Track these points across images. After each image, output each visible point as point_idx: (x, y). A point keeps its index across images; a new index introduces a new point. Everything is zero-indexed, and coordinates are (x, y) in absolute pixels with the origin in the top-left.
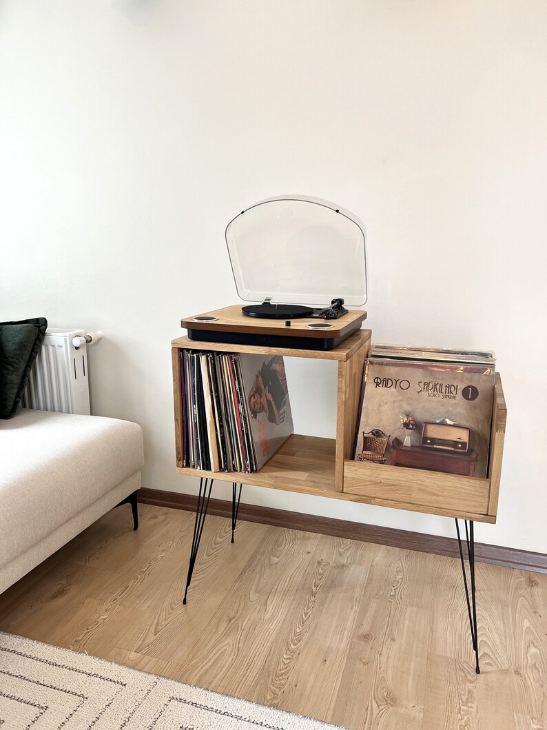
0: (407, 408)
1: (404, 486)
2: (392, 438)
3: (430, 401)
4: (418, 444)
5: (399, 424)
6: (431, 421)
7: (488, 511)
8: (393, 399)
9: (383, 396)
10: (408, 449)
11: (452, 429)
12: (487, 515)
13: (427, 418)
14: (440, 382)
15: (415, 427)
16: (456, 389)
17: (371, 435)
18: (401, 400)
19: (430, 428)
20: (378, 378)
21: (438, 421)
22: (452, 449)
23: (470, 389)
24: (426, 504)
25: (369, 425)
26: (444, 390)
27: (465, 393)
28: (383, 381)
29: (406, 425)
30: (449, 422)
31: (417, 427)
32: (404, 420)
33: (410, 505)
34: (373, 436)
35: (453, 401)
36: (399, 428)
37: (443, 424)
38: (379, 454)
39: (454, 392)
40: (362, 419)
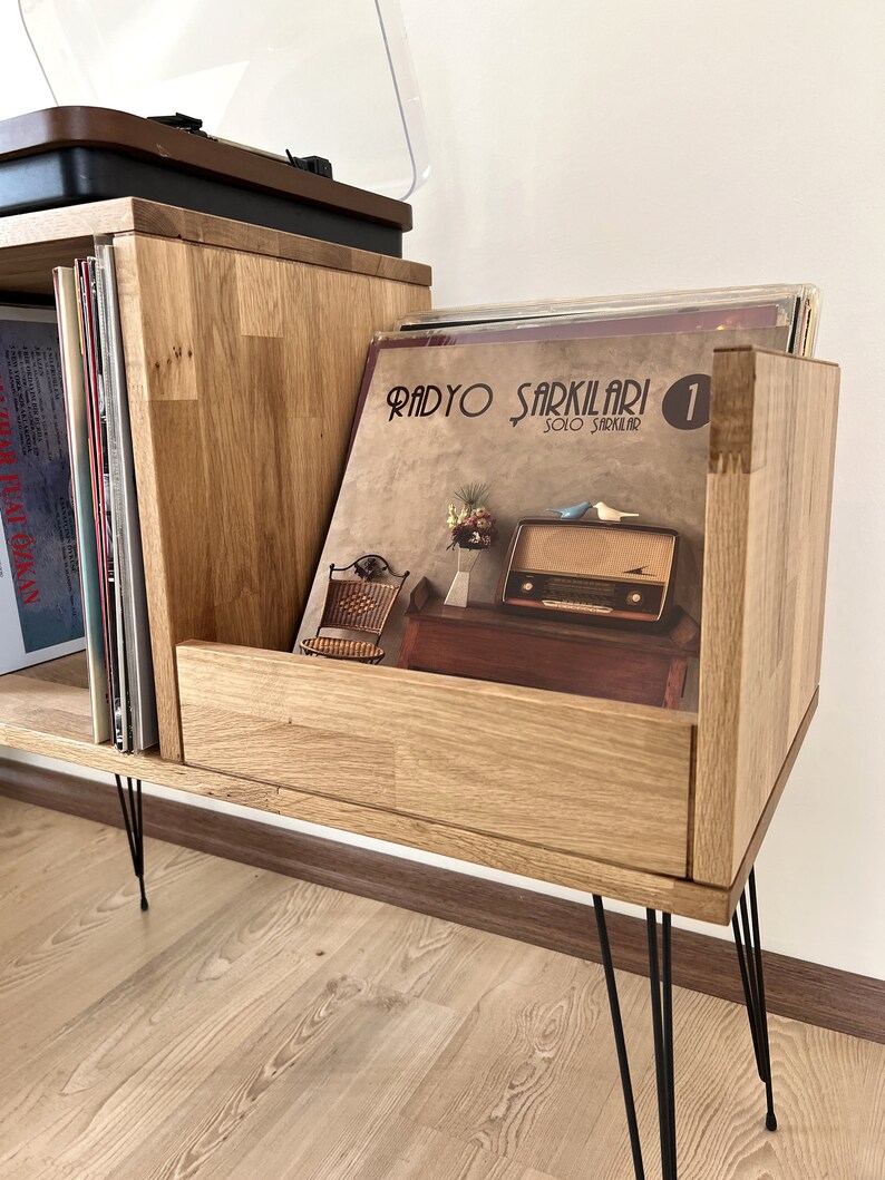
0: (472, 476)
1: (366, 740)
2: (413, 582)
3: (549, 447)
4: (490, 599)
5: (442, 531)
6: (547, 513)
7: (689, 864)
8: (435, 451)
9: (405, 444)
10: (458, 616)
11: (612, 538)
12: (688, 879)
13: (532, 505)
14: (590, 376)
15: (488, 539)
16: (643, 394)
17: (352, 575)
18: (460, 453)
19: (538, 537)
20: (398, 389)
21: (567, 514)
22: (607, 611)
23: (694, 388)
24: (444, 816)
25: (354, 542)
26: (599, 405)
27: (674, 407)
28: (415, 395)
29: (462, 535)
30: (604, 513)
31: (495, 537)
32: (457, 516)
33: (393, 818)
34: (357, 578)
35: (631, 437)
36: (439, 547)
37: (585, 521)
38: (364, 635)
39: (636, 408)
40: (335, 525)
